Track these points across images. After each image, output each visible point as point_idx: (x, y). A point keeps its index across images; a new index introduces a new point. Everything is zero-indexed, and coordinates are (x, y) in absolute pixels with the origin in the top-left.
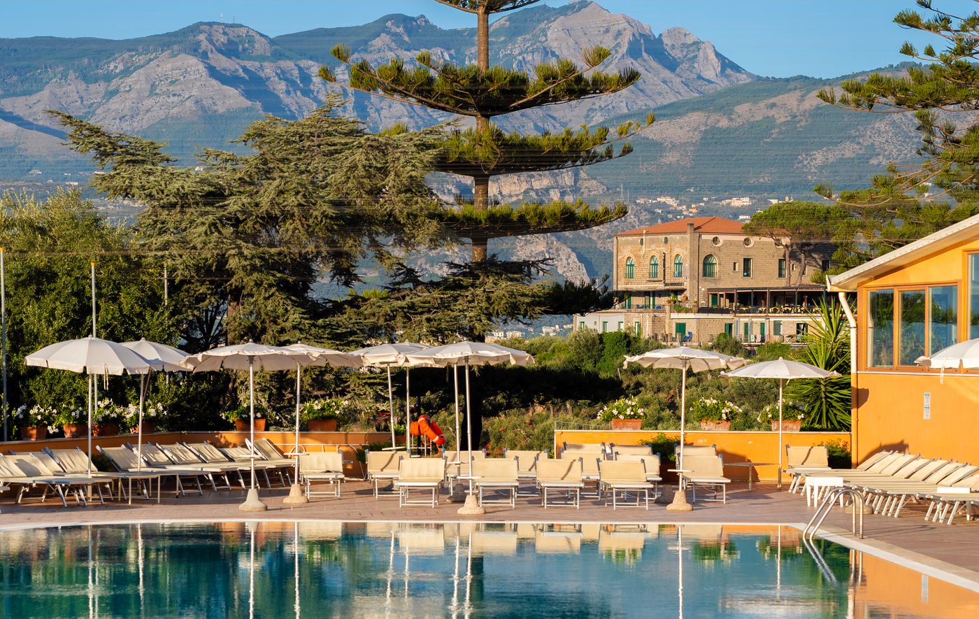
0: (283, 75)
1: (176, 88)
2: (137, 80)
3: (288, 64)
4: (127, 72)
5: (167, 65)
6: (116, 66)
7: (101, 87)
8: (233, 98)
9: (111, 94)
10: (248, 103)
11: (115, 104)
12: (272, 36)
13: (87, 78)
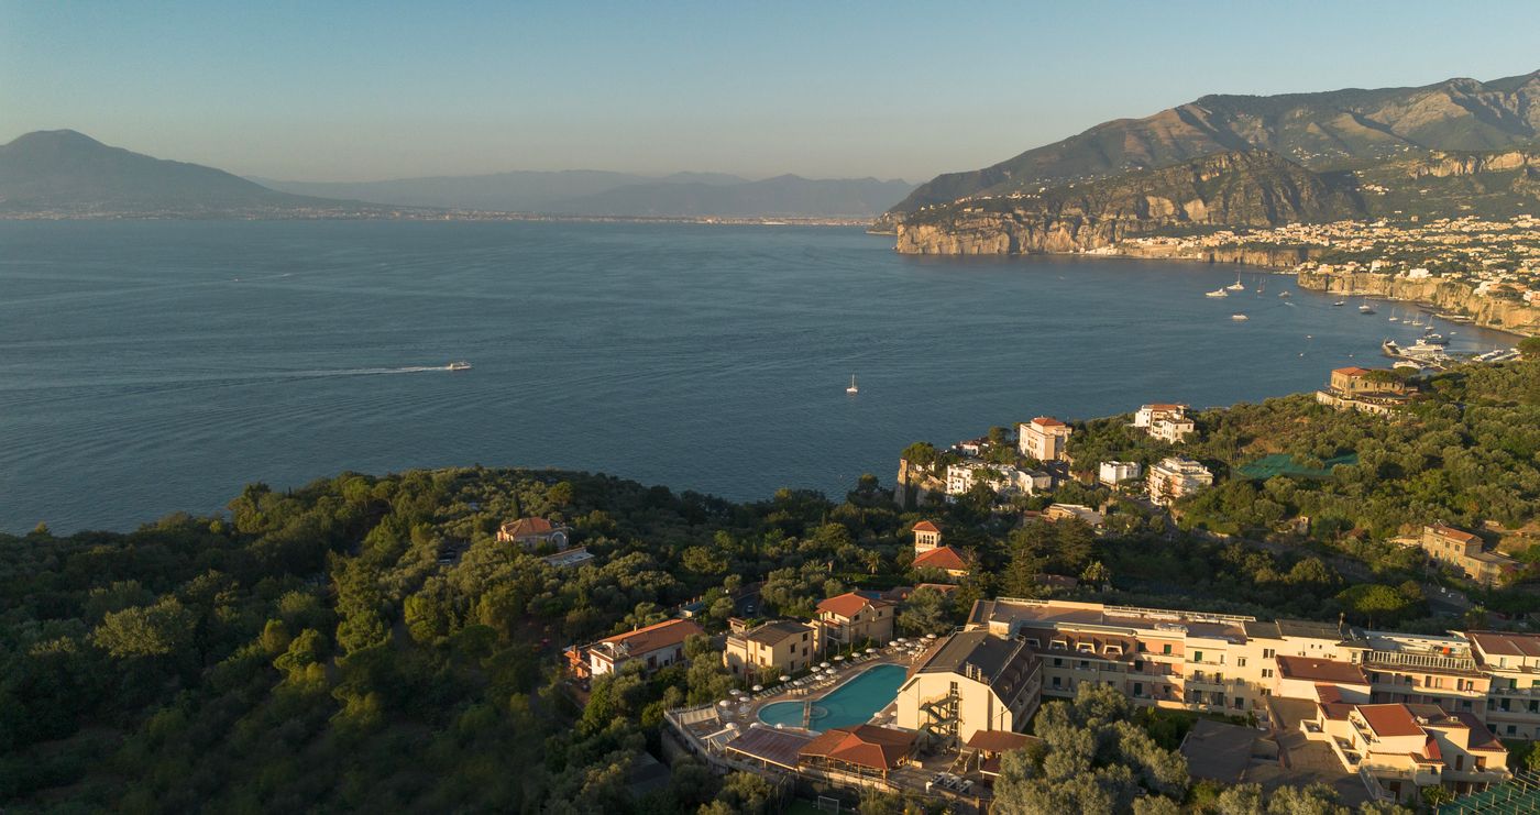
0: (1486, 99)
1: (1436, 108)
2: (1421, 105)
3: (1489, 94)
4: (1416, 102)
5: (1433, 98)
6: (1412, 99)
7: (1405, 109)
8: (1461, 111)
9: (1408, 112)
10: (1467, 113)
11: (1409, 116)
12: (1484, 81)
13: (1399, 105)
